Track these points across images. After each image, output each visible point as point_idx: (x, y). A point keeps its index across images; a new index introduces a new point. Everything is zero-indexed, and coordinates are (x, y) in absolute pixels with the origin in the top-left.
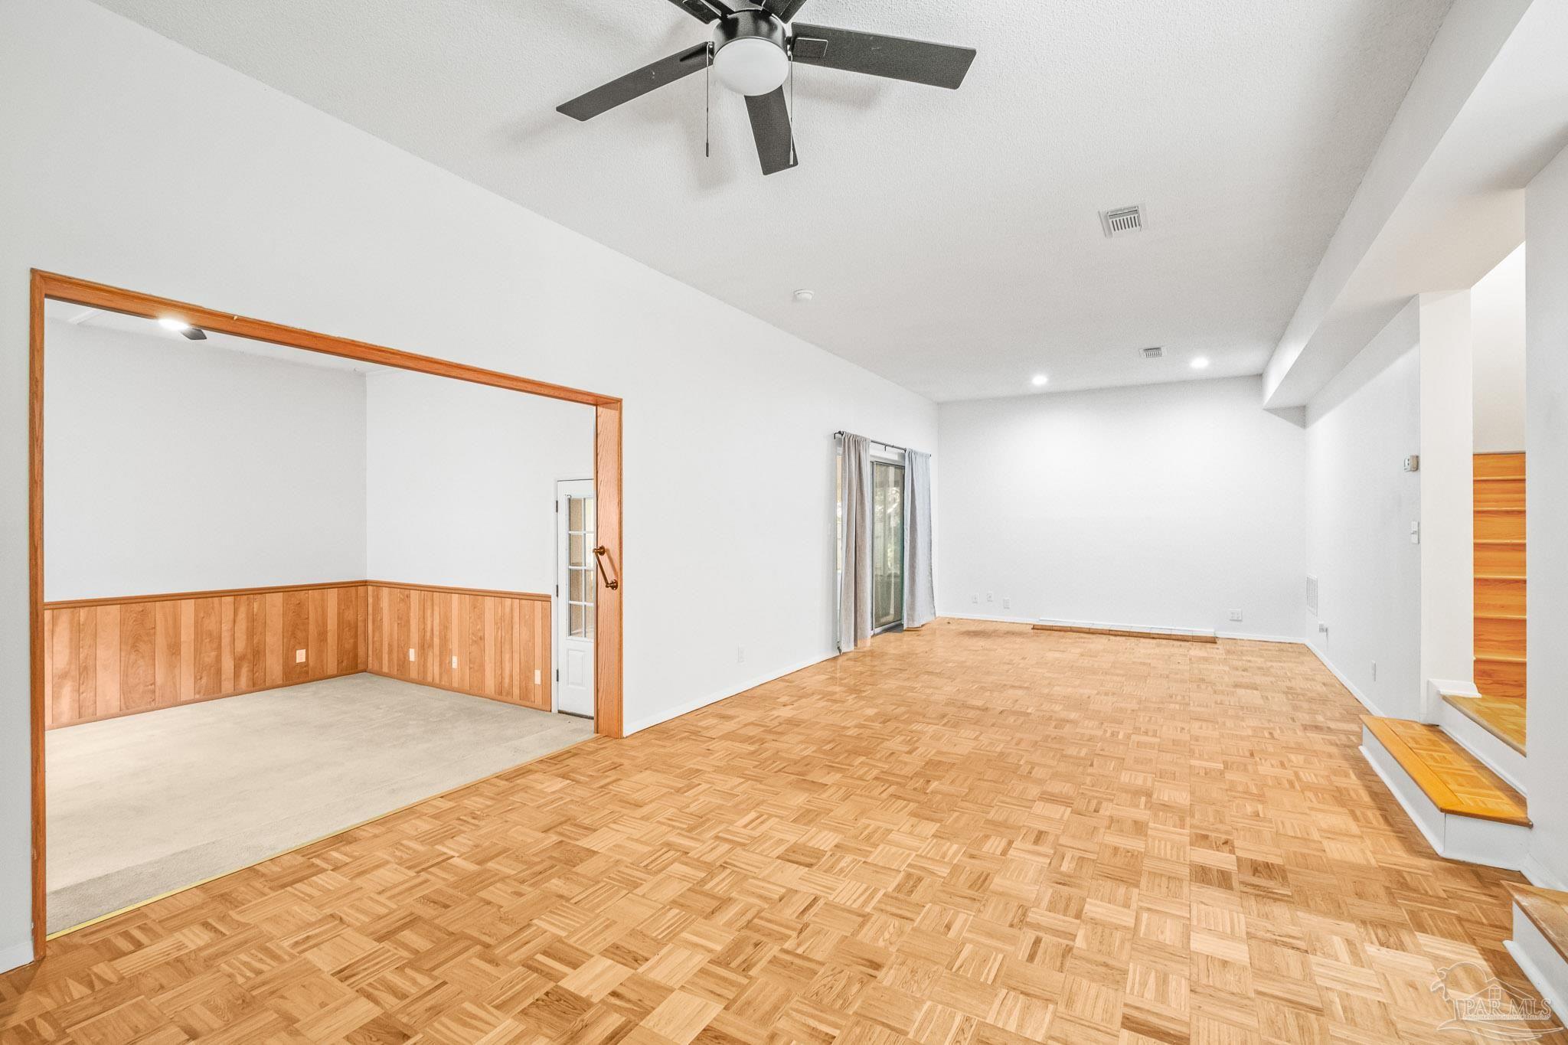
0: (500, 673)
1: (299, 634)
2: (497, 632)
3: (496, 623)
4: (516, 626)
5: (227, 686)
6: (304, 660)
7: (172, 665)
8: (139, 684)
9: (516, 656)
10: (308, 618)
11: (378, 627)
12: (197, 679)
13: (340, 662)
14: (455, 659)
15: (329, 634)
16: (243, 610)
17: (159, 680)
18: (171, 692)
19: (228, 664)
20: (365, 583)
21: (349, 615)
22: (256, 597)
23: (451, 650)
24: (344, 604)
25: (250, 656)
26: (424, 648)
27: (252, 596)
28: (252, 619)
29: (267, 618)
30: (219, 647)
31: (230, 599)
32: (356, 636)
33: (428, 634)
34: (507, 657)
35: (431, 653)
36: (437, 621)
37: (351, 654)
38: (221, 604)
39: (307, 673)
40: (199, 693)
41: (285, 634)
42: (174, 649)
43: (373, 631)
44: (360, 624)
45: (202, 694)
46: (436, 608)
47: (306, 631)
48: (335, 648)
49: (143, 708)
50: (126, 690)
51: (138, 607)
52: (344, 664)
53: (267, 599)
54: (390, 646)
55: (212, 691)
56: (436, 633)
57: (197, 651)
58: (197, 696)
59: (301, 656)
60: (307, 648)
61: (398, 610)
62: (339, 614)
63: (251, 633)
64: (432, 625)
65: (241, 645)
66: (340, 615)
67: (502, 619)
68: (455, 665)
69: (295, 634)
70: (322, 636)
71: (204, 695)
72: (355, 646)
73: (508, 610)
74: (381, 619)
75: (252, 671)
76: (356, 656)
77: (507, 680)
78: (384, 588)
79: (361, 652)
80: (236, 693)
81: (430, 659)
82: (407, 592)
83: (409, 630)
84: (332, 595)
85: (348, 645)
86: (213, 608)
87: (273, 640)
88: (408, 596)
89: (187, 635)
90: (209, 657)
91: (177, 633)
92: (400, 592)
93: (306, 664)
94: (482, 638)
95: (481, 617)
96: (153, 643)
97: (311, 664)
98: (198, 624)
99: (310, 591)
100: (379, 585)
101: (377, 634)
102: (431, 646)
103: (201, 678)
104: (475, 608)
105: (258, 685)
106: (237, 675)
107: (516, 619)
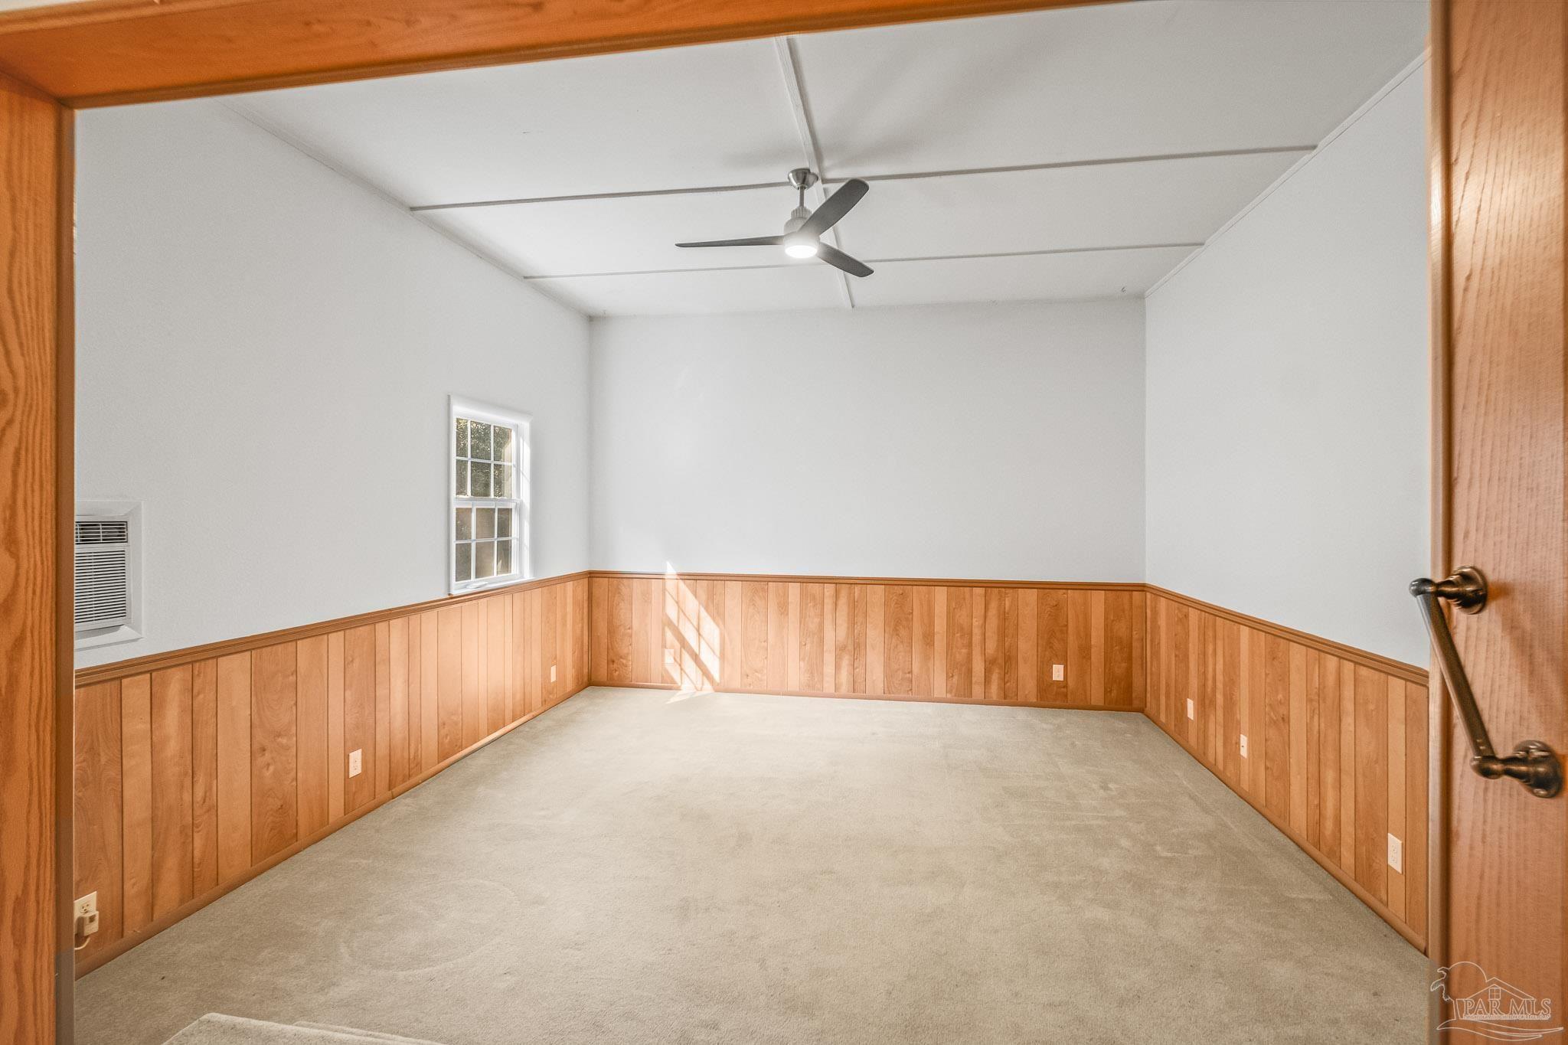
0: (1316, 802)
1: (1057, 645)
2: (1312, 718)
3: (1309, 700)
4: (1348, 721)
5: (978, 690)
6: (1061, 678)
7: (927, 658)
8: (899, 669)
9: (1348, 782)
10: (1067, 626)
11: (1156, 654)
12: (949, 677)
13: (1107, 691)
14: (1244, 740)
15: (1093, 650)
16: (994, 605)
17: (915, 670)
18: (925, 685)
19: (978, 667)
20: (1142, 588)
21: (1121, 629)
22: (1008, 591)
23: (1239, 723)
24: (1113, 615)
25: (1001, 661)
26: (1205, 704)
27: (1003, 590)
28: (1004, 617)
29: (1020, 619)
30: (970, 645)
31: (981, 591)
32: (1130, 659)
33: (1210, 683)
34: (1329, 776)
35: (1212, 717)
36: (1220, 666)
37: (1123, 683)
38: (971, 596)
39: (1066, 696)
40: (951, 692)
41: (1040, 642)
42: (929, 639)
43: (1151, 657)
44: (1135, 644)
45: (953, 694)
46: (1220, 643)
47: (1065, 642)
48: (1101, 670)
49: (902, 695)
50: (889, 675)
51: (899, 590)
52: (1114, 694)
53: (1020, 595)
54: (1168, 685)
55: (963, 695)
56: (1220, 685)
57: (949, 646)
58: (949, 696)
59: (1058, 673)
60: (1064, 662)
61: (1176, 635)
62: (1106, 625)
63: (1002, 634)
64: (1214, 670)
65: (991, 646)
66: (1108, 628)
67: (1321, 690)
68: (1244, 752)
69: (1052, 643)
70: (1085, 651)
71: (955, 696)
72: (1129, 671)
73: (1331, 680)
74: (1159, 643)
75: (1004, 681)
76: (1129, 687)
77: (1329, 825)
78: (1162, 598)
79: (1137, 681)
80: (986, 702)
81: (1211, 726)
82: (1185, 609)
83: (1188, 667)
84: (1098, 599)
85: (1119, 669)
86: (964, 599)
87: (1027, 647)
88: (1186, 616)
89: (940, 625)
90: (961, 654)
91: (931, 624)
92: (1178, 608)
93: (1064, 684)
94: (1286, 719)
95: (1284, 678)
96: (911, 629)
97: (1071, 683)
98: (951, 616)
99: (1069, 591)
100: (1159, 592)
101: (1155, 663)
102: (1213, 702)
103: (952, 676)
104: (1274, 659)
105: (1009, 698)
106: (987, 681)
107: (1348, 705)
